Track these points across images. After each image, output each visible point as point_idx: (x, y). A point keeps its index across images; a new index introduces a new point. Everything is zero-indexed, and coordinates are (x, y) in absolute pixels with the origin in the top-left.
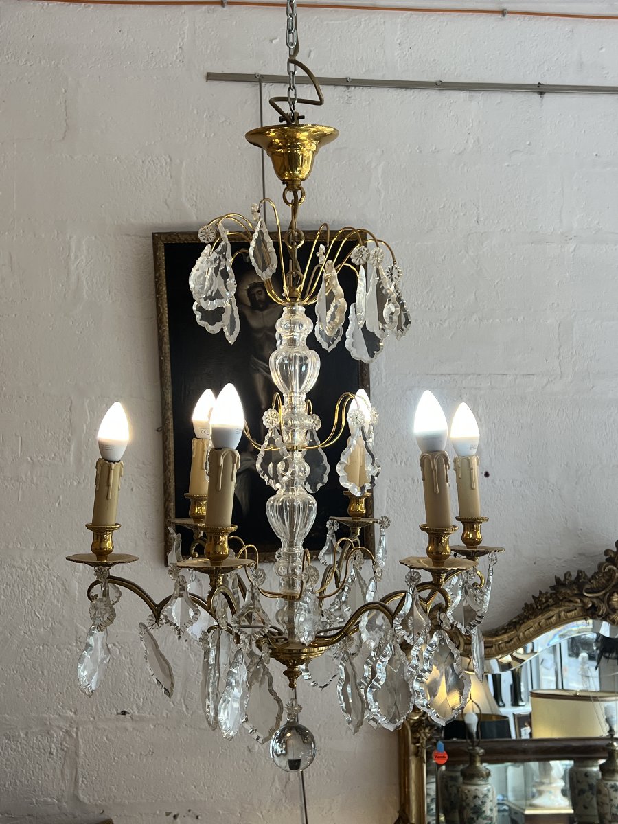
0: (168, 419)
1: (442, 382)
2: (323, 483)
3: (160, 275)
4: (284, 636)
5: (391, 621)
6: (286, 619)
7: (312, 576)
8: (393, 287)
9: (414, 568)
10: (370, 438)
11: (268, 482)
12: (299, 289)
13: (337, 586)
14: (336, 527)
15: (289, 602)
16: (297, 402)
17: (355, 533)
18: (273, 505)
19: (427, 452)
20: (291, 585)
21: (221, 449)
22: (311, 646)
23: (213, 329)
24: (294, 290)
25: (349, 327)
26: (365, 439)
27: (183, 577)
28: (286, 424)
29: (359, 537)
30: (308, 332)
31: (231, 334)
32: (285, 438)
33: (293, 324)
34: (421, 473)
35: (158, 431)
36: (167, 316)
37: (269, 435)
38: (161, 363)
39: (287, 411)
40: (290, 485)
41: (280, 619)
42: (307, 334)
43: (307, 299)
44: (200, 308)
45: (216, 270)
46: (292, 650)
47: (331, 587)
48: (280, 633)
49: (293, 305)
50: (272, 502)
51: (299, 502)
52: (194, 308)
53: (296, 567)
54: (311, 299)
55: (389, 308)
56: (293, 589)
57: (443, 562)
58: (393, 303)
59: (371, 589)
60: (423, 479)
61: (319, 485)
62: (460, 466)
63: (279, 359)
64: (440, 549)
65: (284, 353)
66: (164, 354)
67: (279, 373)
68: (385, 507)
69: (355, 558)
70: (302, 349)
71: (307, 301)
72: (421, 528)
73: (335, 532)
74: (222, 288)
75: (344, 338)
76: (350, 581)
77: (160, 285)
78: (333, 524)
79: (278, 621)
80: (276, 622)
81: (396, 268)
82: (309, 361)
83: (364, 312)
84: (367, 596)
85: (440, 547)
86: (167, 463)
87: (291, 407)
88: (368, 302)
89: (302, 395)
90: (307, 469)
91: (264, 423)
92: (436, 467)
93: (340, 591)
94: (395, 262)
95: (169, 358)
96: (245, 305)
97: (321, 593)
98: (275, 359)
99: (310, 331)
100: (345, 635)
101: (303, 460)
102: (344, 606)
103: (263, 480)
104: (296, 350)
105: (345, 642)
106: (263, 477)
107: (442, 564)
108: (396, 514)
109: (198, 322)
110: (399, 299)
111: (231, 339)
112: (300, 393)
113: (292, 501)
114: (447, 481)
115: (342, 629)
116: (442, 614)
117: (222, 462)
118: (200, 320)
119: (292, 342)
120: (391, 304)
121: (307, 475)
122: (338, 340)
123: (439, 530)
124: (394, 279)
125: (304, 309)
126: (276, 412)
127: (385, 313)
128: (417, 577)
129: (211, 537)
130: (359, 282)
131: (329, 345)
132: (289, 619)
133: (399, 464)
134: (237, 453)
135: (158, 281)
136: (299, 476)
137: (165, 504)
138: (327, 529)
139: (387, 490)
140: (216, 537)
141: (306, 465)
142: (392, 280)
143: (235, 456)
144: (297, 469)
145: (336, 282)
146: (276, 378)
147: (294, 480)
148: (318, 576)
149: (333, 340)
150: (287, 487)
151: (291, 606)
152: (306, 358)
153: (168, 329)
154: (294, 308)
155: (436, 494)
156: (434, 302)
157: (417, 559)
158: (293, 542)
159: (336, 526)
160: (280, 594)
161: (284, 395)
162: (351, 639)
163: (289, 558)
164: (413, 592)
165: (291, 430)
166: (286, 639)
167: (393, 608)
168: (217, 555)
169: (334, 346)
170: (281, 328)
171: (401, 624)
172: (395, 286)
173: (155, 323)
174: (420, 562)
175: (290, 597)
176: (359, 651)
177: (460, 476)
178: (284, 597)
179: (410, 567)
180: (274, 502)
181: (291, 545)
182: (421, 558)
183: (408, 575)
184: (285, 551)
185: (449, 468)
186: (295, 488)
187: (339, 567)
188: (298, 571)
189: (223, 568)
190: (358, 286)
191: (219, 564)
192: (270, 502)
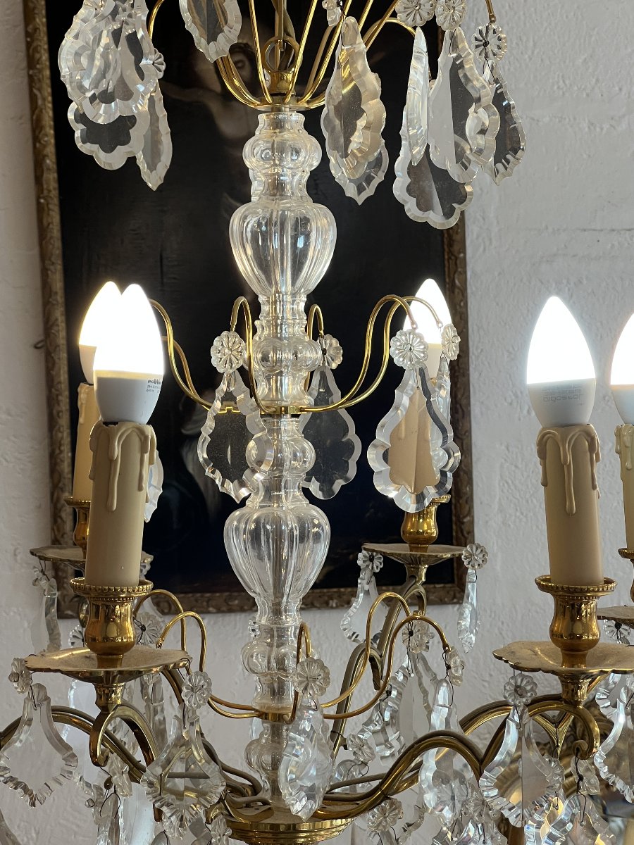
0: (55, 323)
1: (613, 245)
2: (346, 479)
3: (36, 29)
4: (261, 795)
5: (479, 774)
6: (267, 758)
7: (315, 680)
8: (487, 71)
9: (522, 669)
10: (440, 387)
11: (223, 485)
12: (291, 76)
13: (377, 687)
14: (378, 565)
15: (273, 726)
16: (288, 315)
17: (414, 577)
18: (237, 528)
19: (551, 428)
20: (277, 691)
21: (115, 423)
22: (315, 817)
23: (111, 160)
24: (281, 79)
25: (401, 153)
26: (427, 393)
27: (40, 686)
28: (265, 359)
29: (424, 584)
30: (312, 165)
31: (152, 167)
32: (262, 390)
33: (279, 150)
34: (540, 468)
35: (36, 347)
36: (51, 113)
37: (223, 387)
38: (41, 210)
39: (266, 332)
40: (273, 488)
41: (254, 759)
42: (308, 170)
43: (308, 97)
44: (81, 118)
45: (116, 35)
46: (278, 826)
47: (364, 690)
48: (255, 788)
49: (279, 110)
50: (235, 523)
51: (291, 524)
52: (71, 116)
53: (285, 655)
54: (316, 96)
55: (480, 117)
56: (281, 699)
57: (584, 656)
58: (486, 108)
59: (441, 702)
60: (545, 484)
61: (338, 485)
62: (628, 444)
63: (252, 221)
64: (578, 629)
65: (260, 211)
66: (45, 192)
67: (249, 251)
68: (497, 500)
69: (411, 634)
70: (298, 202)
71: (308, 102)
72: (538, 584)
73: (375, 574)
74: (131, 74)
75: (391, 176)
76: (400, 678)
77: (36, 50)
78: (371, 559)
79: (250, 764)
80: (245, 764)
81: (494, 32)
82: (313, 226)
83: (424, 127)
84: (434, 716)
85: (578, 625)
86: (55, 412)
87: (276, 324)
88: (433, 106)
89: (297, 299)
90: (308, 455)
91: (214, 362)
92: (569, 458)
93: (384, 695)
94: (492, 19)
95: (56, 201)
96: (211, 91)
97: (342, 706)
98: (242, 222)
99: (316, 164)
100: (385, 797)
101: (300, 436)
102: (389, 730)
103: (213, 481)
104: (284, 203)
105: (383, 812)
106: (211, 475)
107: (582, 659)
108: (518, 514)
109: (79, 144)
110: (499, 98)
111: (153, 178)
112: (294, 295)
113: (278, 522)
114: (594, 487)
115: (385, 778)
116: (582, 761)
117: (117, 451)
118: (84, 142)
119: (277, 187)
120: (481, 110)
121: (309, 465)
122: (379, 178)
123: (575, 590)
124: (491, 54)
125: (302, 118)
126: (238, 339)
127: (470, 126)
128: (529, 688)
129: (98, 607)
130: (413, 62)
131: (360, 190)
132: (273, 759)
133: (525, 412)
134: (150, 431)
135: (32, 41)
136: (292, 469)
137: (52, 494)
138: (358, 569)
139: (502, 466)
140: (107, 607)
141: (308, 446)
142: (486, 57)
143: (146, 437)
144: (287, 453)
145: (363, 64)
146: (244, 262)
147: (280, 477)
148: (327, 679)
149: (369, 179)
150: (268, 490)
151: (276, 733)
152: (306, 221)
153: (53, 141)
154: (281, 117)
155: (569, 515)
156: (597, 80)
157: (531, 646)
158: (279, 604)
159: (376, 562)
160: (257, 711)
161: (261, 299)
162: (396, 806)
163: (272, 637)
164: (520, 717)
165: (275, 371)
166: (265, 803)
167: (482, 745)
168: (109, 644)
169: (370, 191)
170: (254, 157)
171: (496, 786)
172: (492, 69)
173: (27, 126)
174: (536, 654)
175: (274, 715)
176: (422, 818)
177: (628, 465)
178: (262, 715)
179: (515, 667)
180: (239, 522)
181: (277, 611)
182: (539, 644)
183: (508, 683)
184: (263, 622)
185: (598, 460)
186: (283, 493)
187: (380, 647)
188: (290, 663)
189: (120, 672)
190: (412, 72)
191: (114, 663)
192: (230, 524)
